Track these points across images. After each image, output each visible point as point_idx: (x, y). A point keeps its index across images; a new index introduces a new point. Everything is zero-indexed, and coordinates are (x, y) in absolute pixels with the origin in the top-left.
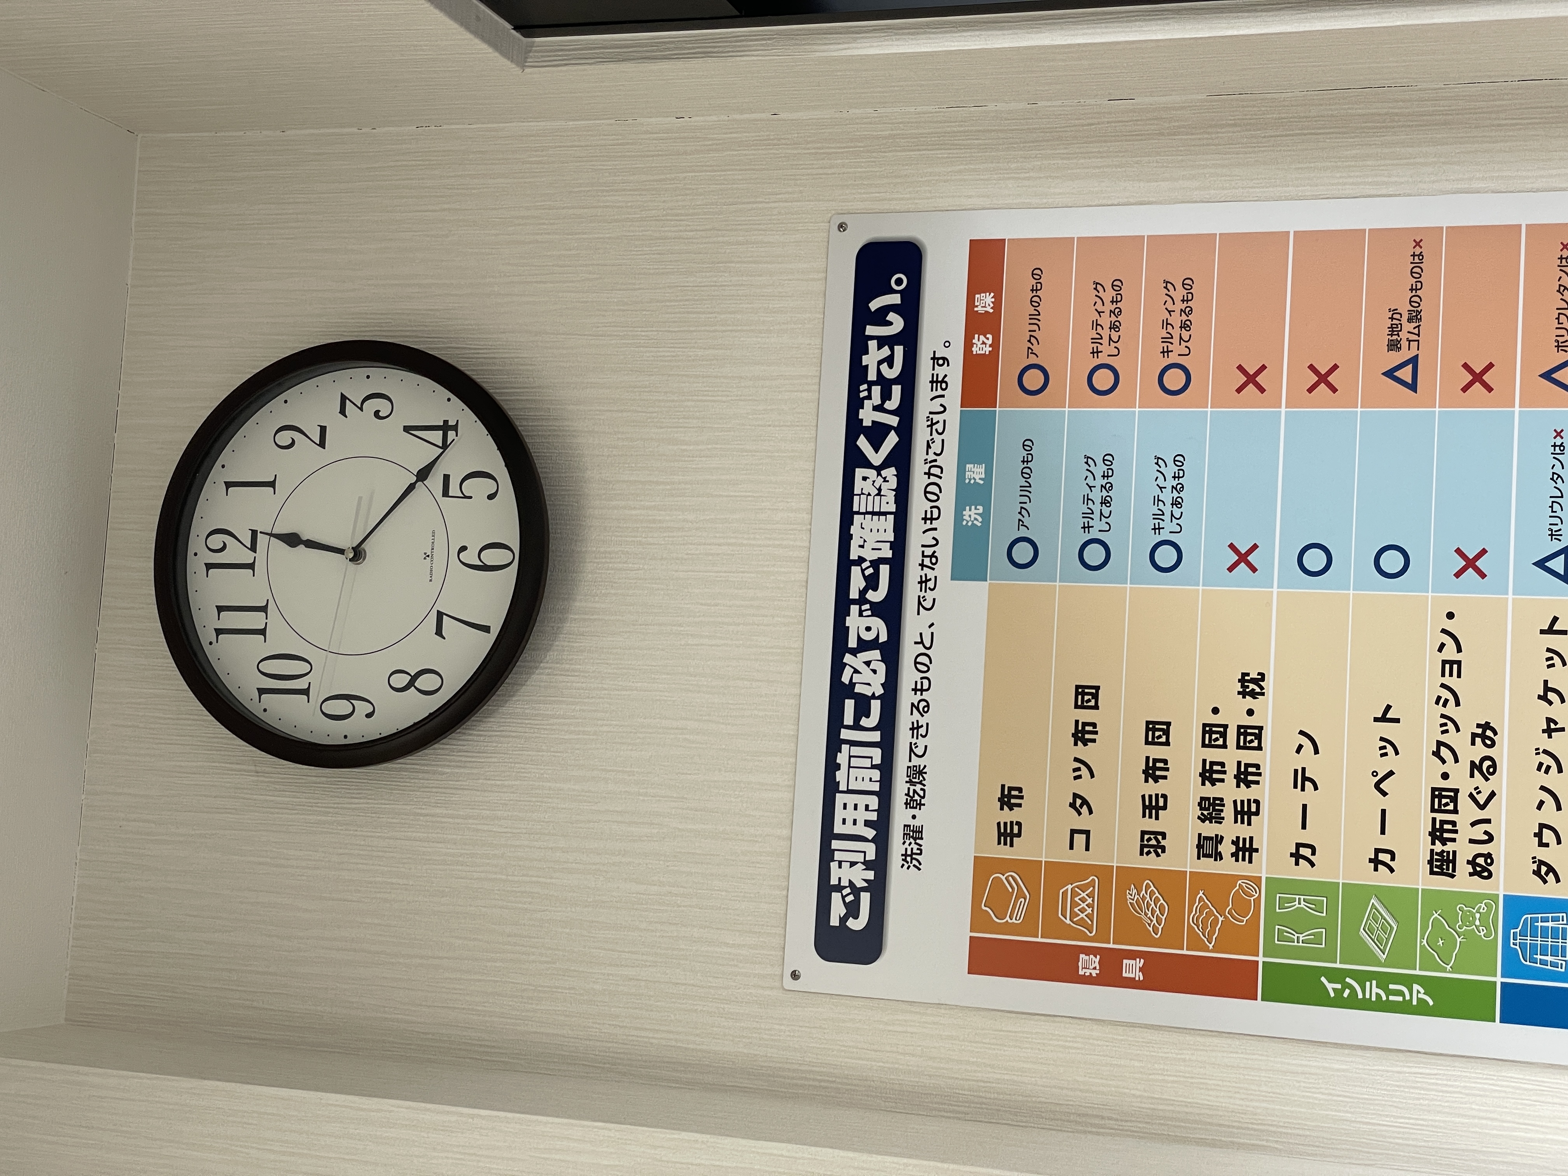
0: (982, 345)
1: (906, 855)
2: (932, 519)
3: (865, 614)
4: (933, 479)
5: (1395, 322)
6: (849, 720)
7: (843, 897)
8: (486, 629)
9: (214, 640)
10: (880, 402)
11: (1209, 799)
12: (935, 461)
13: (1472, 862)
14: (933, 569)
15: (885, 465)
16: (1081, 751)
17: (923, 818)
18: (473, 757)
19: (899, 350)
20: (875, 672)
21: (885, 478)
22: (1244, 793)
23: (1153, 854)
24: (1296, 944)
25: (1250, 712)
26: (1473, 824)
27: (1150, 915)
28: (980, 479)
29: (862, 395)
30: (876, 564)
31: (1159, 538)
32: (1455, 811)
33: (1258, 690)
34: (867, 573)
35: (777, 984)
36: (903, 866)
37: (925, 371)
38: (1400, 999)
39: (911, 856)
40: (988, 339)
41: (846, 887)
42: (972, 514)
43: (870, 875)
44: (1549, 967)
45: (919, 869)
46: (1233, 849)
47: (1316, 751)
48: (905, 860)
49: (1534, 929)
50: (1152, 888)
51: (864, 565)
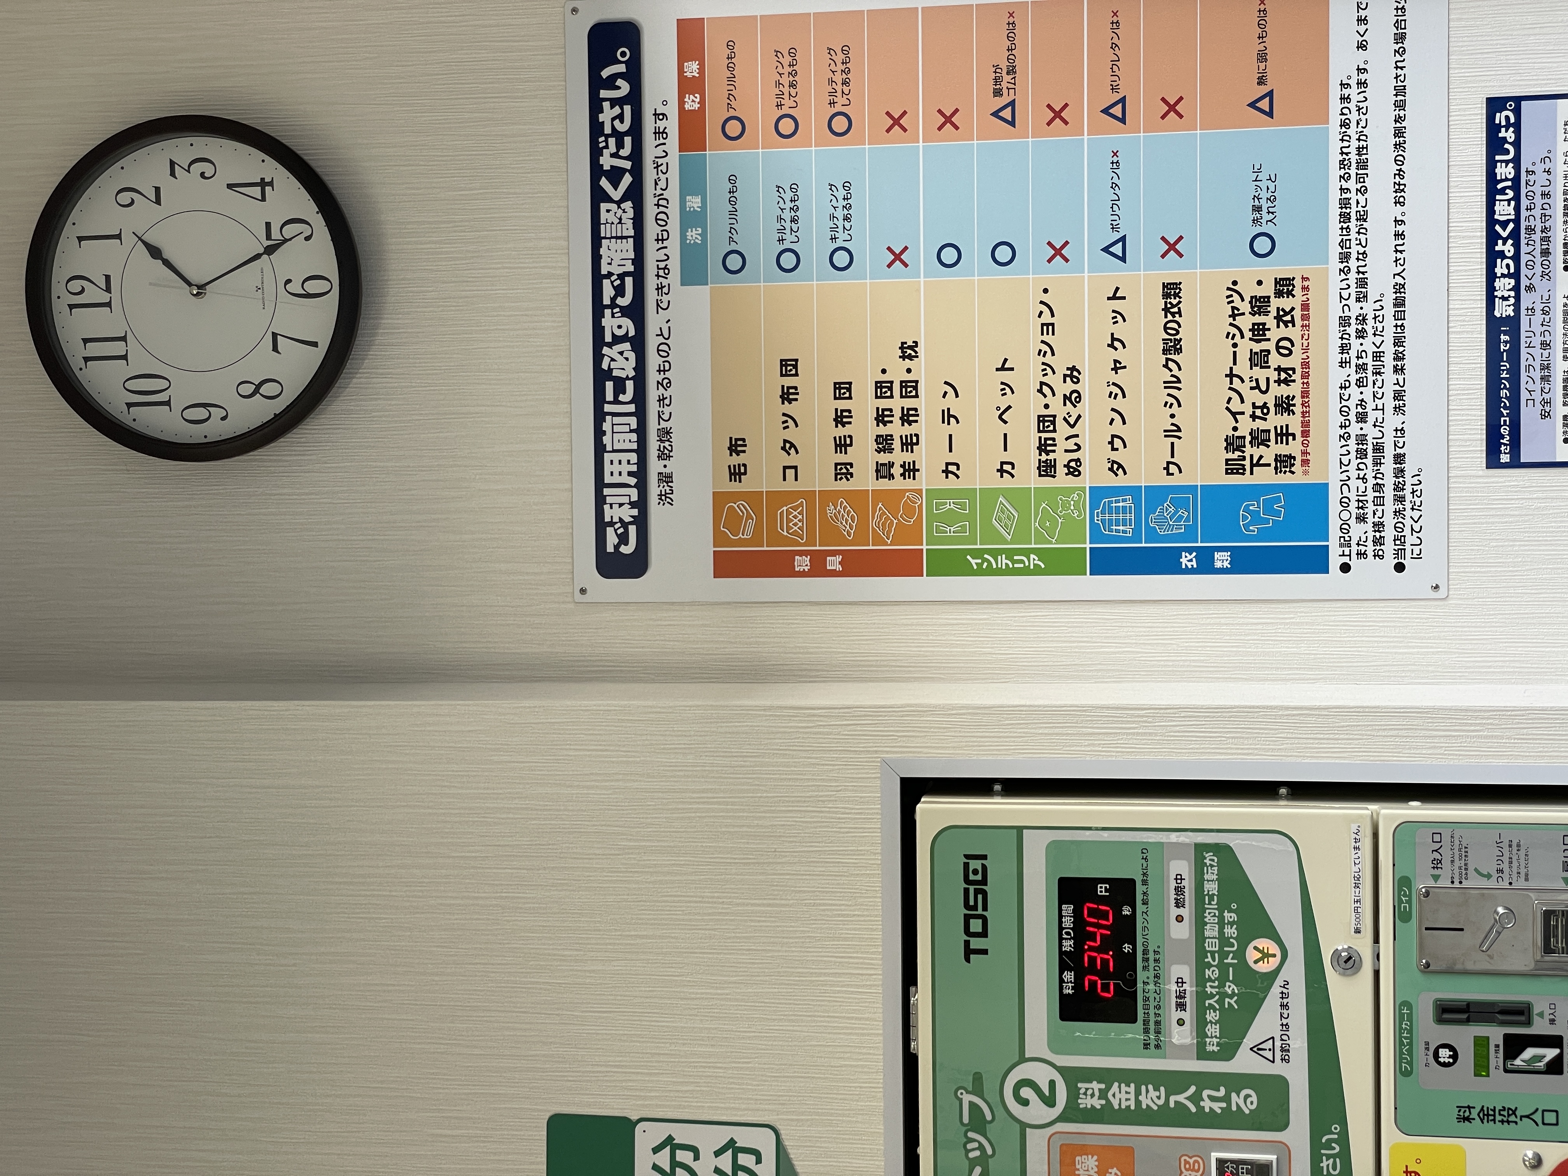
0: (692, 103)
1: (661, 495)
2: (663, 240)
3: (616, 315)
4: (662, 209)
5: (998, 75)
6: (609, 396)
7: (616, 530)
8: (315, 344)
9: (83, 366)
10: (615, 151)
11: (882, 436)
12: (662, 194)
13: (1067, 466)
14: (667, 278)
15: (624, 199)
16: (787, 408)
17: (672, 466)
18: (310, 446)
19: (627, 109)
20: (627, 359)
21: (624, 210)
22: (907, 430)
23: (844, 479)
24: (949, 534)
25: (909, 371)
26: (1067, 439)
27: (844, 523)
28: (698, 207)
29: (602, 145)
30: (622, 277)
31: (835, 246)
32: (1054, 431)
33: (913, 354)
34: (615, 284)
35: (570, 599)
36: (659, 503)
37: (649, 125)
38: (1022, 565)
39: (665, 495)
40: (696, 97)
41: (616, 523)
42: (693, 235)
43: (635, 512)
44: (1121, 534)
45: (672, 505)
46: (902, 470)
47: (957, 396)
48: (660, 499)
49: (1110, 508)
50: (845, 504)
51: (614, 278)
